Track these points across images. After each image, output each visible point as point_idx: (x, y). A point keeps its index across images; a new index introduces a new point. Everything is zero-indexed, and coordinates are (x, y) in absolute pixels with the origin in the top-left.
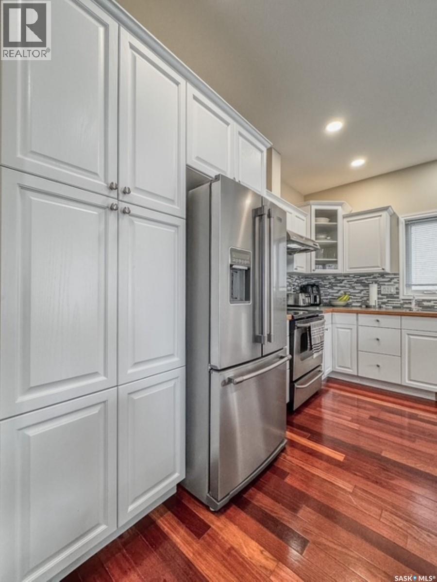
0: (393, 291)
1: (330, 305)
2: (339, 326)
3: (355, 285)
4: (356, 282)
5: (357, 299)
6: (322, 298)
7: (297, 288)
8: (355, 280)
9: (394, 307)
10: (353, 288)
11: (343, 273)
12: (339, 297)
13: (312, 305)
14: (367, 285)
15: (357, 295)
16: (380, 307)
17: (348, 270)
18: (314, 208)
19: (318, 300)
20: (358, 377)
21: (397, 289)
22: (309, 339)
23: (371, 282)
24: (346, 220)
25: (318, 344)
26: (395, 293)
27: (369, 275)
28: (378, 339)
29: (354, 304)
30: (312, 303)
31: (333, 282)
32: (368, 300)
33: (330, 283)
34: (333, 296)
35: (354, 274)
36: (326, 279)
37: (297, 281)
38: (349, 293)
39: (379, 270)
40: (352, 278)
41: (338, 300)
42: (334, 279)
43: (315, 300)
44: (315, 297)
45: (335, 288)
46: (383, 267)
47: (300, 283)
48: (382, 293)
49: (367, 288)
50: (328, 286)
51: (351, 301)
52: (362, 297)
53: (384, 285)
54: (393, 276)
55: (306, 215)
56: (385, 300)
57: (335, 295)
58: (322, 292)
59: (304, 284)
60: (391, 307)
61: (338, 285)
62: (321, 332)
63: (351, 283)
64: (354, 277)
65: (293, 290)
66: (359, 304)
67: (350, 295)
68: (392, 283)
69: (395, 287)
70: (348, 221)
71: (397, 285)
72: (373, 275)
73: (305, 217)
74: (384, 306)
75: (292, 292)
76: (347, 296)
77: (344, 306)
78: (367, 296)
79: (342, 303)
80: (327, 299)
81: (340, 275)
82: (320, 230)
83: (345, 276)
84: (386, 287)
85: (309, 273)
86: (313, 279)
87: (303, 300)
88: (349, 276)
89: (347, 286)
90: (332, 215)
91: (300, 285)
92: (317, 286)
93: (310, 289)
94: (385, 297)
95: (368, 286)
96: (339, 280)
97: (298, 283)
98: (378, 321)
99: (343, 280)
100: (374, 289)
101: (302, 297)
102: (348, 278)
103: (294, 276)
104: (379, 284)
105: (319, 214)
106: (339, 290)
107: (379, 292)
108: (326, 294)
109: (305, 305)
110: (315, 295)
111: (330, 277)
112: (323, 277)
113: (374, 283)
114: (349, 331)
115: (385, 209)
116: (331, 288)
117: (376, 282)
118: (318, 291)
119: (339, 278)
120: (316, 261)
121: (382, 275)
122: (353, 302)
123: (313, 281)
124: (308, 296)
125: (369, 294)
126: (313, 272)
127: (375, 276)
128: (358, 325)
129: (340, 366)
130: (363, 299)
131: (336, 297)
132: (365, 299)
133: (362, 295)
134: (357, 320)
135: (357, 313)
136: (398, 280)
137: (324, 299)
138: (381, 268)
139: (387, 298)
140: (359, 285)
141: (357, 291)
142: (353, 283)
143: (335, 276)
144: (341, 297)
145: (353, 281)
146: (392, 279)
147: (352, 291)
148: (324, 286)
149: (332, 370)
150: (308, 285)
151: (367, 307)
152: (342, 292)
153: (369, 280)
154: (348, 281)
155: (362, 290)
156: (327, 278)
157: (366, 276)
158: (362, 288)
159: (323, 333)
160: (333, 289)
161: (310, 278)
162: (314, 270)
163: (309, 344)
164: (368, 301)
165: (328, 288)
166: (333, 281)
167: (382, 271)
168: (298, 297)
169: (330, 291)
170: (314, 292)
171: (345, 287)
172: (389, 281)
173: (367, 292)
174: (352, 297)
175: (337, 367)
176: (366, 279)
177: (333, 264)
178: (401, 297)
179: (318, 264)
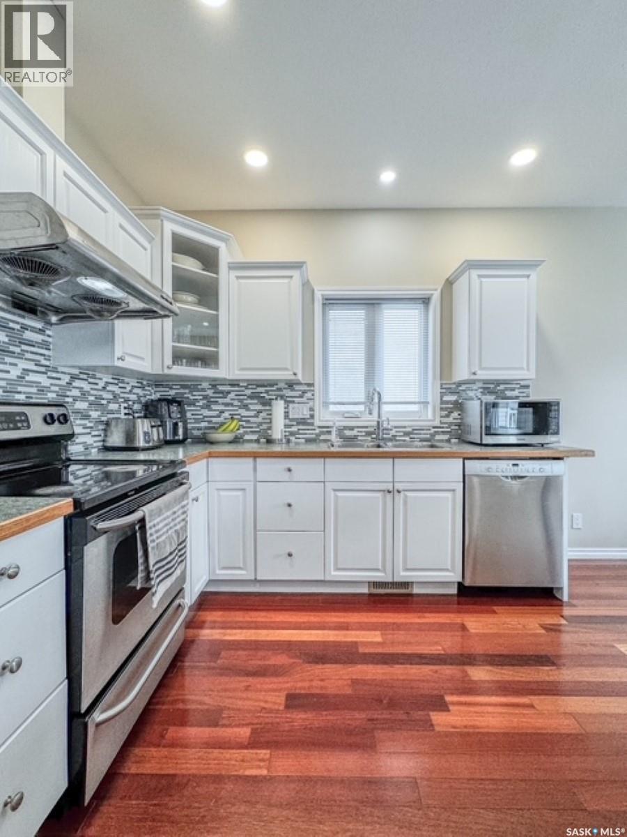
0: (306, 413)
1: (204, 440)
2: (220, 485)
3: (249, 401)
4: (250, 397)
5: (252, 427)
6: (189, 426)
7: (136, 407)
8: (248, 392)
9: (308, 441)
10: (246, 407)
11: (228, 377)
12: (222, 424)
13: (168, 443)
14: (268, 403)
15: (252, 420)
16: (288, 441)
17: (237, 372)
18: (170, 227)
19: (181, 431)
20: (256, 581)
21: (312, 409)
22: (140, 553)
23: (274, 397)
24: (234, 274)
25: (171, 554)
26: (308, 416)
27: (271, 383)
28: (289, 505)
29: (247, 437)
30: (168, 438)
31: (211, 395)
32: (270, 428)
33: (205, 397)
34: (210, 422)
35: (248, 380)
36: (198, 390)
37: (136, 390)
38: (239, 417)
39: (287, 375)
40: (243, 389)
41: (220, 430)
42: (213, 391)
43: (175, 432)
44: (175, 425)
45: (214, 407)
46: (295, 371)
47: (145, 396)
48: (291, 417)
49: (268, 408)
50: (201, 403)
51: (241, 431)
52: (261, 424)
53: (293, 402)
54: (306, 388)
55: (149, 238)
56: (294, 429)
57: (214, 420)
58: (189, 415)
59: (153, 397)
60: (303, 440)
61: (220, 401)
62: (178, 520)
63: (242, 397)
64: (246, 388)
65: (123, 411)
66: (255, 437)
67: (240, 420)
68: (304, 400)
69: (308, 405)
70: (238, 277)
71: (311, 403)
72: (277, 385)
73: (150, 242)
74: (293, 439)
75: (122, 416)
76: (235, 422)
77: (230, 442)
78: (268, 421)
79: (227, 436)
80: (199, 429)
81: (224, 382)
82: (182, 283)
83: (232, 385)
84: (296, 405)
85: (161, 372)
86: (171, 388)
87: (146, 434)
88: (238, 385)
89: (236, 403)
90: (207, 257)
91: (143, 400)
92: (179, 403)
93: (164, 409)
94: (295, 423)
95: (270, 405)
96: (222, 392)
97: (139, 397)
98: (289, 470)
99: (229, 392)
100: (279, 407)
101: (143, 426)
102: (237, 389)
103: (127, 380)
104: (286, 402)
105: (182, 246)
106: (222, 412)
107: (287, 414)
108: (197, 417)
109: (151, 444)
110: (174, 421)
111: (205, 385)
112: (192, 384)
113: (279, 398)
114: (240, 493)
115: (298, 266)
116: (208, 407)
117: (282, 397)
118: (183, 412)
119: (221, 388)
120: (175, 349)
121: (291, 385)
122: (246, 433)
123: (172, 392)
124: (159, 423)
125: (270, 419)
126: (166, 371)
127: (279, 386)
128: (256, 481)
129: (224, 568)
130: (261, 427)
131: (216, 423)
132: (265, 426)
133: (259, 420)
134: (255, 469)
135: (255, 456)
136: (313, 395)
137: (194, 428)
138: (291, 373)
139: (298, 424)
140: (256, 401)
141: (252, 413)
142: (245, 397)
143: (215, 383)
144: (225, 423)
145: (245, 395)
146: (304, 392)
147: (243, 412)
148: (193, 403)
149: (208, 579)
150: (160, 400)
151: (269, 441)
152: (226, 414)
153: (270, 393)
154: (236, 395)
155: (260, 412)
156: (199, 387)
157: (266, 386)
158: (260, 407)
159: (183, 520)
160: (211, 410)
161: (167, 386)
162: (168, 367)
163: (141, 568)
164: (269, 431)
165: (202, 407)
166: (210, 393)
167: (293, 377)
168: (134, 426)
169: (206, 412)
170: (173, 415)
171: (232, 405)
172: (301, 397)
173: (268, 415)
174: (244, 423)
175: (218, 572)
176: (267, 392)
177: (208, 360)
178: (317, 423)
179: (178, 357)
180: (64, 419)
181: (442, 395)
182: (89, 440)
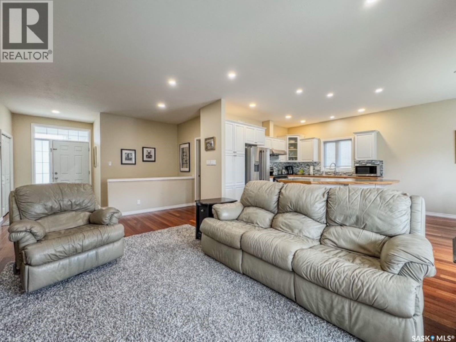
0: (319, 169)
6: (293, 171)
7: (283, 168)
9: (319, 175)
10: (306, 167)
12: (300, 171)
14: (309, 166)
16: (314, 175)
17: (302, 161)
18: (288, 137)
24: (301, 141)
32: (310, 172)
33: (297, 165)
34: (298, 170)
35: (305, 162)
37: (283, 165)
40: (304, 164)
44: (291, 171)
54: (319, 163)
55: (285, 140)
58: (293, 169)
59: (286, 166)
61: (300, 166)
65: (281, 168)
68: (318, 166)
71: (320, 167)
81: (300, 163)
82: (291, 145)
83: (302, 163)
84: (316, 167)
85: (286, 162)
87: (284, 172)
90: (295, 139)
92: (291, 167)
100: (312, 168)
103: (282, 163)
104: (314, 166)
105: (290, 139)
107: (314, 169)
108: (296, 170)
109: (285, 174)
112: (293, 163)
116: (298, 167)
117: (312, 165)
120: (289, 158)
121: (315, 163)
122: (306, 173)
124: (287, 170)
126: (289, 162)
127: (312, 163)
136: (321, 165)
137: (295, 172)
138: (315, 160)
139: (317, 171)
141: (307, 169)
143: (298, 163)
148: (295, 167)
150: (288, 166)
151: (309, 174)
153: (310, 164)
156: (295, 164)
157: (308, 163)
161: (289, 164)
168: (282, 171)
170: (290, 169)
171: (303, 167)
173: (310, 169)
174: (305, 171)
177: (296, 158)
178: (321, 171)
179: (290, 159)
180: (273, 170)
181: (354, 164)
182: (276, 173)
